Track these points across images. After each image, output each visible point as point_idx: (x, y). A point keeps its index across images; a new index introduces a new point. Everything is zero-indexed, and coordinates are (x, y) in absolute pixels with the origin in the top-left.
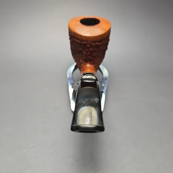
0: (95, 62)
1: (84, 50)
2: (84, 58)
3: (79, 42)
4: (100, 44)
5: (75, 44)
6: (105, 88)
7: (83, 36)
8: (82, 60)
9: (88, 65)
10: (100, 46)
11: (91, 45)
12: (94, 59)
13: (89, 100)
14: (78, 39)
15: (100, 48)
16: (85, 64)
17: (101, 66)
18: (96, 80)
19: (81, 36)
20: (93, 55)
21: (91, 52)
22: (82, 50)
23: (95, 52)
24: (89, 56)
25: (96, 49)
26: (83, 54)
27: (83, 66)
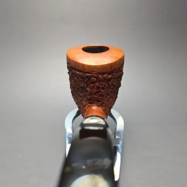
0: (103, 103)
1: (87, 86)
2: (89, 97)
3: (81, 74)
4: (110, 76)
5: (76, 78)
6: (121, 142)
7: (85, 65)
8: (85, 101)
9: (95, 108)
10: (110, 79)
11: (97, 78)
12: (102, 99)
13: (94, 162)
14: (79, 71)
15: (110, 83)
16: (89, 106)
17: (113, 111)
18: (106, 126)
19: (83, 65)
20: (101, 93)
21: (98, 88)
22: (85, 86)
23: (103, 89)
24: (95, 94)
25: (104, 83)
26: (87, 91)
27: (87, 110)
